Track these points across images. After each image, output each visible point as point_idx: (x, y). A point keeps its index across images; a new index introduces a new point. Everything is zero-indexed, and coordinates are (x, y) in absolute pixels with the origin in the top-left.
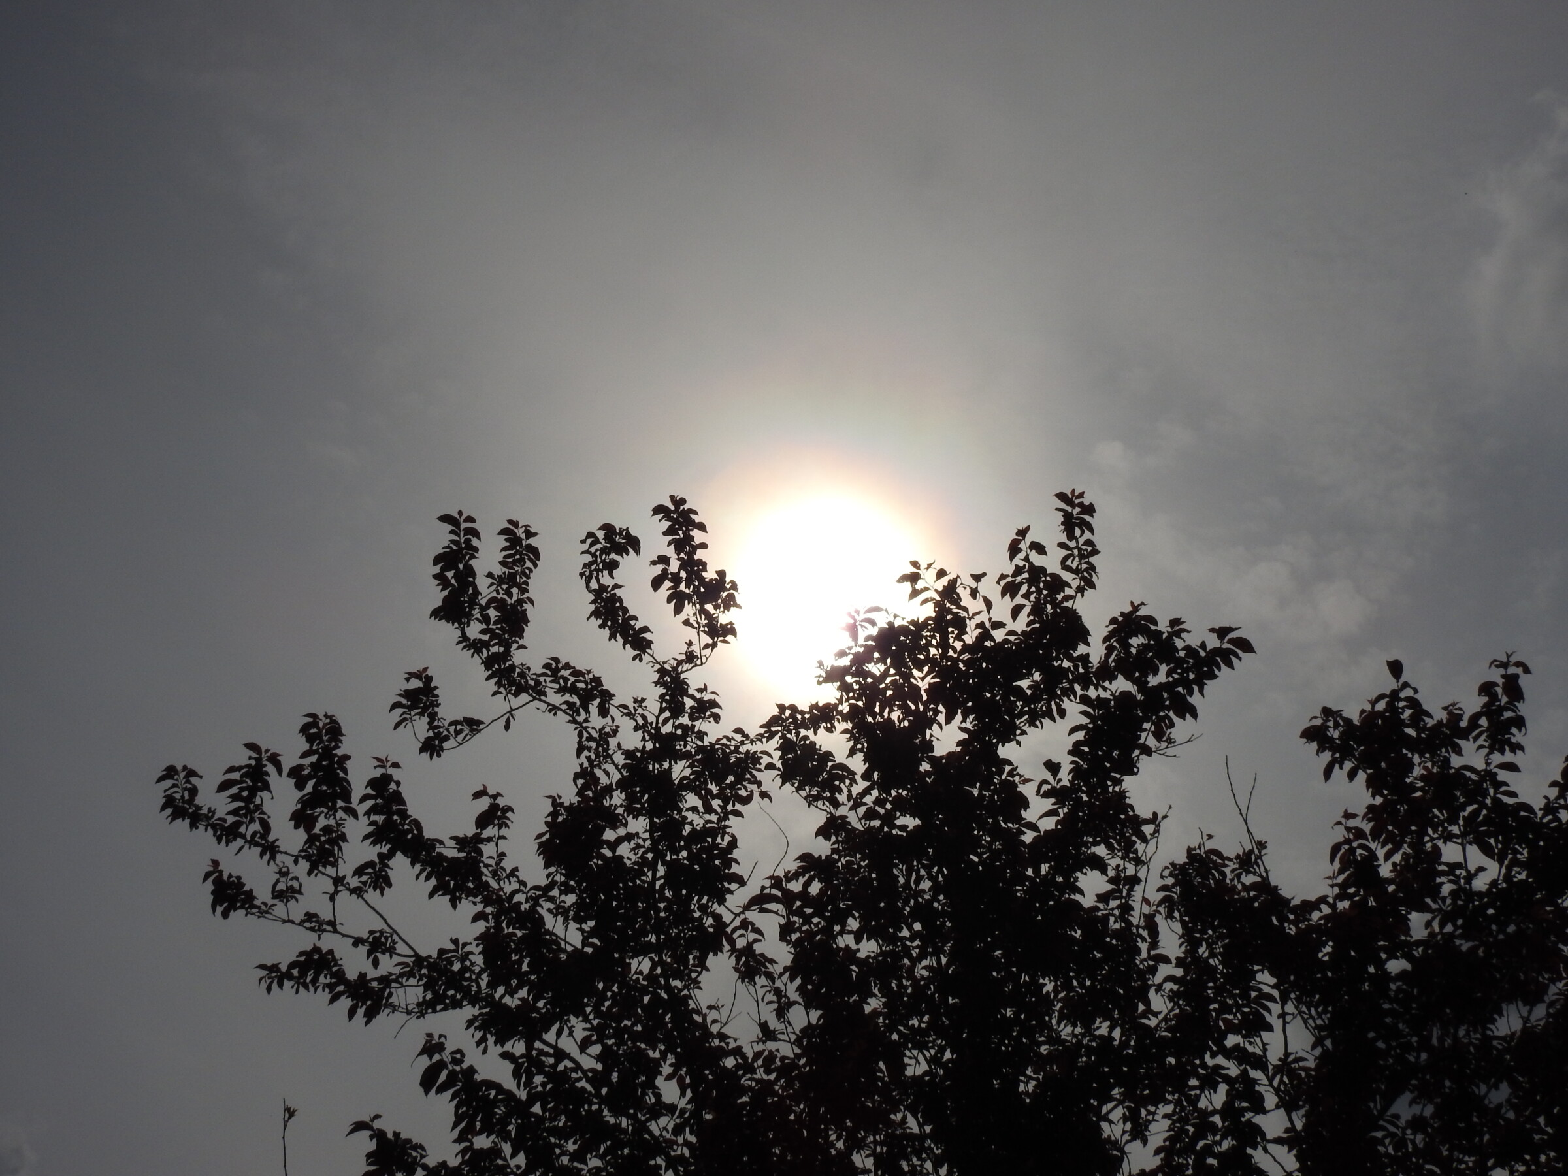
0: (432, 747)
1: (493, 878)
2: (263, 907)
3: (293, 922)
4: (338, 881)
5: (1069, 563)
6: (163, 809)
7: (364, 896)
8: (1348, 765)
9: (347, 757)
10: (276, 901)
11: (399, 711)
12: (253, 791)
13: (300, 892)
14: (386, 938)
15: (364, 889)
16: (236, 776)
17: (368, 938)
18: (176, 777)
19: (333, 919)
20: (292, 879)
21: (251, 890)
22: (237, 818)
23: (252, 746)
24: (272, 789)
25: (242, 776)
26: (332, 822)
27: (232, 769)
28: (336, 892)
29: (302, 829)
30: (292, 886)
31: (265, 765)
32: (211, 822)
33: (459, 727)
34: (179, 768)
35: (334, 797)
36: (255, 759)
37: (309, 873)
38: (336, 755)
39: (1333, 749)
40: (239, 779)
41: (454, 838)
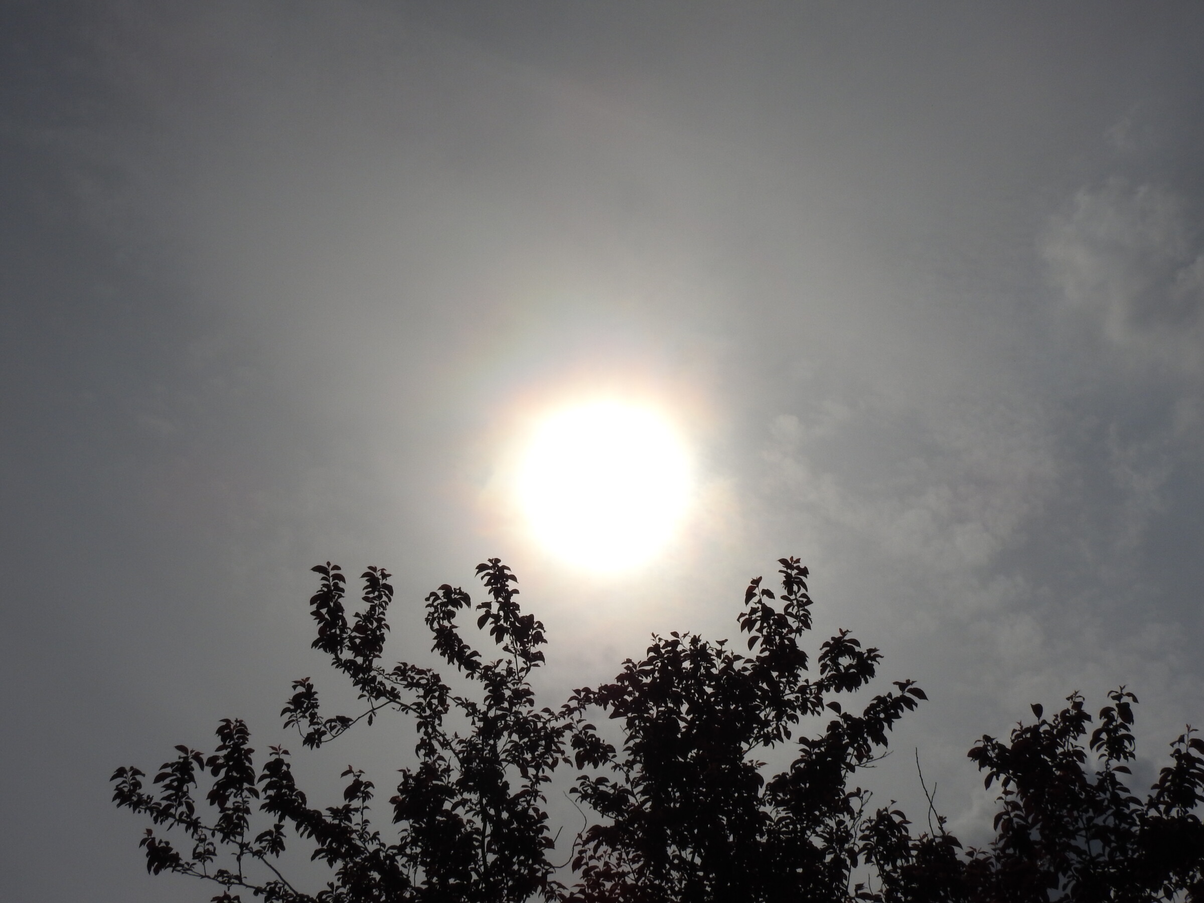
0: (313, 740)
1: (360, 840)
2: (186, 866)
3: (209, 877)
4: (243, 846)
5: (790, 610)
6: (114, 799)
7: (264, 857)
8: (1003, 777)
9: (251, 751)
10: (196, 861)
11: (288, 714)
12: (182, 782)
13: (214, 854)
14: (280, 888)
15: (264, 851)
16: (169, 770)
17: (266, 888)
18: (125, 775)
19: (239, 874)
20: (208, 844)
21: (177, 854)
22: (169, 802)
23: (181, 748)
24: (196, 780)
25: (173, 771)
26: (239, 799)
27: (165, 766)
28: (242, 853)
29: (216, 805)
30: (208, 849)
31: (191, 763)
32: (149, 805)
33: (333, 724)
34: (128, 768)
35: (241, 781)
36: (184, 758)
37: (222, 841)
38: (243, 749)
39: (992, 766)
40: (171, 773)
41: (330, 809)
